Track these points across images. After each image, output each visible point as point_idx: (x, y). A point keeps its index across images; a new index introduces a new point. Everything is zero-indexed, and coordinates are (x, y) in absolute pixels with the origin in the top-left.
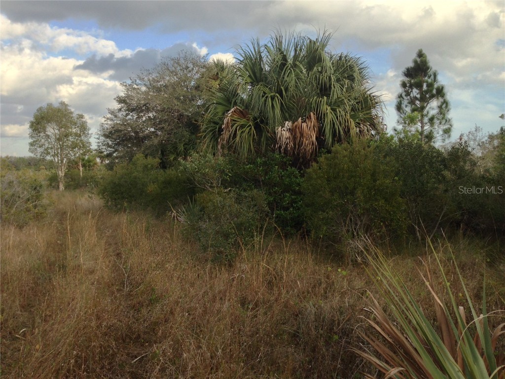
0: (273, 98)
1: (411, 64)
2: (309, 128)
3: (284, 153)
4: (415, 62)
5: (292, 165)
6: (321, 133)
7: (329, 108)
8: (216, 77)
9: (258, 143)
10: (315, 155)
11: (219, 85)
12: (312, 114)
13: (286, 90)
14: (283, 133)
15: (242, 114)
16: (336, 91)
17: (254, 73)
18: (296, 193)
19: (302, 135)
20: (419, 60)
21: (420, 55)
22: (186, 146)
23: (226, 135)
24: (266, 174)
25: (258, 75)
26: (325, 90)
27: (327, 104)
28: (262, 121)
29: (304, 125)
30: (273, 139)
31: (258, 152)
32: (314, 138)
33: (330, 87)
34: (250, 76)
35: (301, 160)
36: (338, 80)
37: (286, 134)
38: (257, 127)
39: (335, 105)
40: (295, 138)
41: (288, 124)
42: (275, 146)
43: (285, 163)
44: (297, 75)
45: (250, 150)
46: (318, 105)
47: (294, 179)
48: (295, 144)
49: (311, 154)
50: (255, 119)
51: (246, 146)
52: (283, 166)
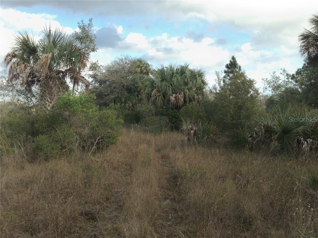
0: (169, 86)
1: (228, 63)
2: (181, 97)
3: (173, 105)
4: (230, 61)
5: (175, 109)
6: (185, 98)
7: (187, 90)
8: (139, 67)
9: (164, 101)
10: (183, 105)
11: (140, 70)
12: (182, 92)
13: (173, 84)
14: (172, 98)
15: (159, 91)
16: (190, 84)
17: (162, 77)
18: (176, 118)
19: (179, 99)
20: (232, 60)
21: (233, 58)
22: (125, 99)
23: (153, 99)
24: (166, 112)
25: (163, 78)
26: (186, 84)
27: (187, 89)
28: (165, 94)
29: (179, 96)
30: (169, 100)
31: (164, 104)
32: (183, 100)
33: (188, 83)
34: (161, 78)
35: (179, 107)
36: (190, 81)
37: (173, 99)
38: (164, 96)
39: (190, 89)
40: (176, 100)
41: (174, 95)
42: (169, 102)
43: (173, 108)
44: (177, 79)
45: (161, 104)
46: (184, 89)
47: (176, 114)
48: (176, 102)
49: (182, 105)
50: (163, 94)
51: (160, 102)
52: (172, 109)
